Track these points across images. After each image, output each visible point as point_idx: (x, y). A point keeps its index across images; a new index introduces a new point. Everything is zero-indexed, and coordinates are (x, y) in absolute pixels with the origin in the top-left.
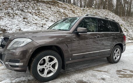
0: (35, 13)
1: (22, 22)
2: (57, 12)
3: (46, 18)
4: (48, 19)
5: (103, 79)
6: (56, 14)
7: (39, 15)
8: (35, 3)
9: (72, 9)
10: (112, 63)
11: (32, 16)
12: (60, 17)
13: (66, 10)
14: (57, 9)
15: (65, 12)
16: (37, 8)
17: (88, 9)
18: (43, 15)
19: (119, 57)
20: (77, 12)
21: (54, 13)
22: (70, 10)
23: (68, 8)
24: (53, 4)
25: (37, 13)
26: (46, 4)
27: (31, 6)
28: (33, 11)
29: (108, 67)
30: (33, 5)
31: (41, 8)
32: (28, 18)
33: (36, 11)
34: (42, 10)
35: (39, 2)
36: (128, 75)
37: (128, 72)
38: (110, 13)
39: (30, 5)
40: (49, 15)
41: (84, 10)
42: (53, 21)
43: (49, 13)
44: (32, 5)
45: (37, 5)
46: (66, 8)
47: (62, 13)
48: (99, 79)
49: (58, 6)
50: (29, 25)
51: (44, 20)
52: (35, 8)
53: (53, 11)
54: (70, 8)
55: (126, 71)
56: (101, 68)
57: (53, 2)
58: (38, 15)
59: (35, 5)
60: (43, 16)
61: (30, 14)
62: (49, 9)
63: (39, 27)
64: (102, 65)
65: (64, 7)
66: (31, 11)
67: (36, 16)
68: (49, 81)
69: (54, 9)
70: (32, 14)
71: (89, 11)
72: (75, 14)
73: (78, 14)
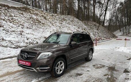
0: (9, 20)
1: (2, 31)
2: (30, 18)
3: (21, 25)
4: (23, 26)
5: (88, 71)
6: (29, 20)
7: (14, 22)
8: (6, 10)
9: (43, 15)
10: (89, 61)
11: (6, 23)
12: (34, 23)
13: (38, 16)
14: (30, 15)
15: (37, 18)
16: (9, 15)
17: (56, 15)
18: (17, 21)
19: (91, 56)
20: (48, 18)
21: (28, 20)
22: (42, 17)
23: (40, 14)
24: (24, 11)
25: (10, 19)
26: (17, 10)
27: (2, 13)
28: (7, 18)
29: (87, 64)
30: (5, 11)
31: (13, 15)
32: (3, 26)
33: (9, 18)
34: (15, 16)
35: (10, 8)
36: (100, 67)
37: (99, 66)
38: (74, 19)
39: (2, 11)
40: (23, 22)
41: (53, 15)
42: (28, 28)
43: (23, 20)
44: (3, 11)
45: (9, 11)
46: (38, 14)
47: (35, 20)
48: (86, 71)
49: (30, 12)
50: (9, 33)
51: (20, 27)
52: (8, 15)
53: (26, 17)
54: (42, 15)
55: (97, 65)
56: (83, 65)
57: (24, 8)
58: (12, 22)
59: (6, 11)
60: (17, 23)
61: (4, 21)
62: (22, 15)
63: (18, 35)
64: (83, 63)
65: (36, 14)
66: (4, 18)
67: (11, 23)
68: (60, 76)
69: (27, 15)
70: (6, 21)
71: (57, 16)
72: (47, 20)
73: (50, 20)
